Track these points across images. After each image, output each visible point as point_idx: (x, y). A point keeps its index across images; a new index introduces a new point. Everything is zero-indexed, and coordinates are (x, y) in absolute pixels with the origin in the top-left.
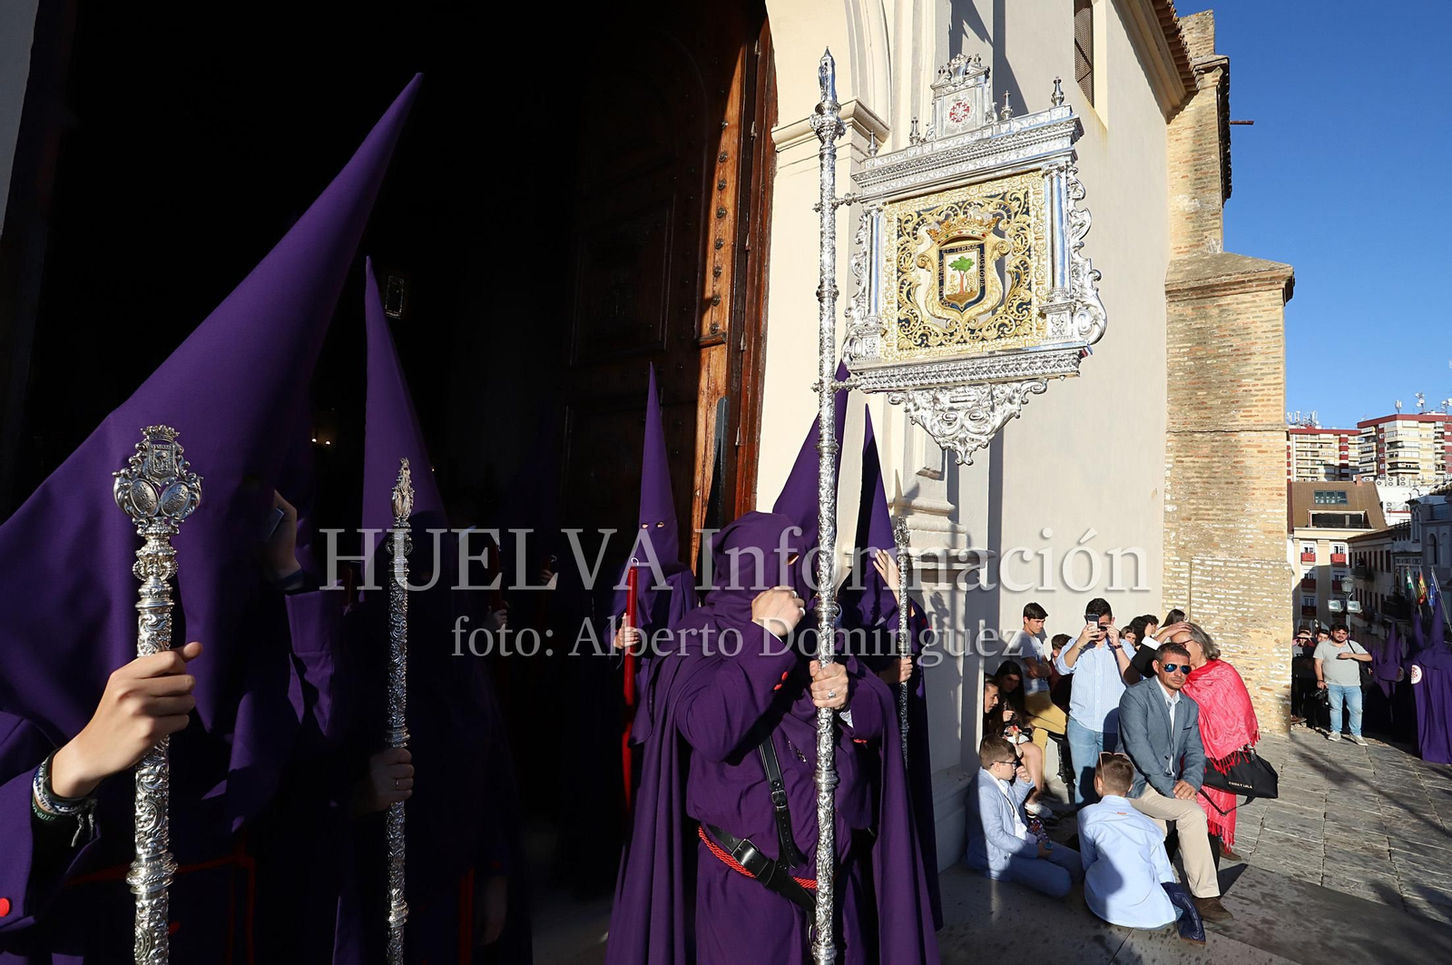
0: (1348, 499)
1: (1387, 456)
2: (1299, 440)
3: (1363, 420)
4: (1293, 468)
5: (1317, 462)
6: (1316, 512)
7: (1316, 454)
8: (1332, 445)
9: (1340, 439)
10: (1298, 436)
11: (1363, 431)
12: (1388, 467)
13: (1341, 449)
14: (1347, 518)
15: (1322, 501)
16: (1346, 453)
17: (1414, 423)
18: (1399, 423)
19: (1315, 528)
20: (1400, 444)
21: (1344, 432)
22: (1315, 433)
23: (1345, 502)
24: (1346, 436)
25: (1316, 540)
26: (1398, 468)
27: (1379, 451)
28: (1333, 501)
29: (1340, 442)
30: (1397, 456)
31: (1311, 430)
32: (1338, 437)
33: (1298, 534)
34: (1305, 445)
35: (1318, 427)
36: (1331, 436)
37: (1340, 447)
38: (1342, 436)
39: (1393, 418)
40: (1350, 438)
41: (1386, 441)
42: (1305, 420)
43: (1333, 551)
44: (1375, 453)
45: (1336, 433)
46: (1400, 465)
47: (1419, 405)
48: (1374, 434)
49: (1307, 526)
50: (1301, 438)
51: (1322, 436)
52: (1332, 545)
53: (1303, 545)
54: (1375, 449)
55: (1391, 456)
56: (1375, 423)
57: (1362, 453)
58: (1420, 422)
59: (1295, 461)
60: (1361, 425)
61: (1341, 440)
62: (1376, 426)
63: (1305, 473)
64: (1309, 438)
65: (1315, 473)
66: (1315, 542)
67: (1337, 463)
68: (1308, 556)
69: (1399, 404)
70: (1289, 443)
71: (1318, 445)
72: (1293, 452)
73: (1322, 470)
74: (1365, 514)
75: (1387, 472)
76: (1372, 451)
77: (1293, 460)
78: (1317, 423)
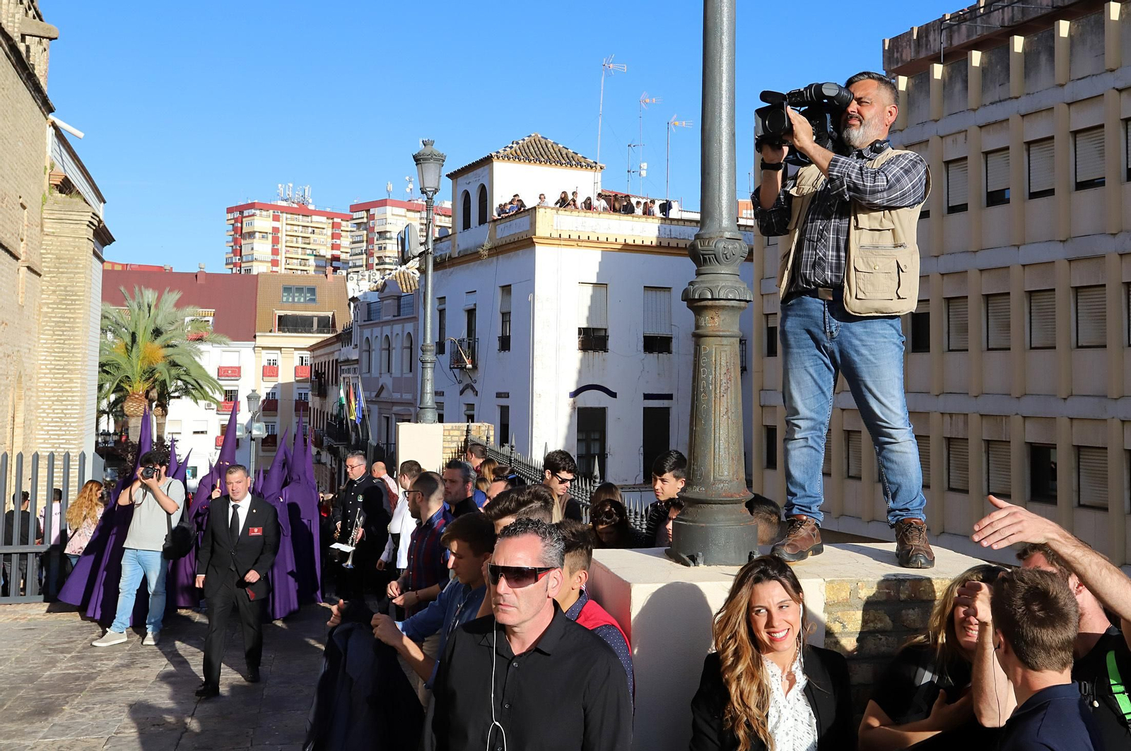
0: (318, 297)
1: (376, 248)
2: (289, 222)
3: (356, 202)
4: (281, 258)
5: (308, 252)
6: (282, 313)
7: (307, 241)
8: (325, 231)
9: (333, 223)
10: (289, 216)
11: (356, 215)
12: (376, 261)
13: (334, 236)
14: (315, 320)
15: (290, 300)
16: (338, 242)
17: (402, 211)
18: (388, 208)
19: (281, 334)
20: (388, 235)
21: (338, 216)
22: (307, 213)
23: (314, 300)
24: (339, 220)
25: (280, 349)
26: (385, 263)
27: (370, 241)
28: (302, 300)
29: (333, 228)
30: (385, 248)
31: (303, 211)
32: (331, 221)
33: (261, 341)
34: (296, 228)
35: (311, 207)
36: (324, 219)
37: (333, 234)
38: (336, 220)
39: (383, 203)
40: (344, 223)
41: (377, 229)
42: (297, 198)
43: (297, 362)
44: (365, 244)
45: (330, 216)
46: (387, 260)
47: (408, 190)
48: (365, 220)
49: (271, 331)
50: (292, 219)
51: (315, 218)
52: (297, 354)
53: (266, 356)
54: (365, 239)
55: (380, 248)
56: (366, 207)
57: (354, 243)
58: (408, 210)
59: (284, 249)
60: (354, 208)
61: (334, 225)
62: (368, 211)
63: (295, 264)
64: (301, 220)
65: (305, 265)
66: (278, 352)
67: (328, 253)
68: (270, 370)
69: (390, 187)
70: (276, 224)
71: (310, 230)
72: (282, 235)
73: (312, 261)
74: (333, 315)
75: (375, 267)
76: (363, 242)
77: (282, 247)
78: (310, 201)
